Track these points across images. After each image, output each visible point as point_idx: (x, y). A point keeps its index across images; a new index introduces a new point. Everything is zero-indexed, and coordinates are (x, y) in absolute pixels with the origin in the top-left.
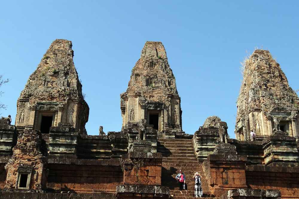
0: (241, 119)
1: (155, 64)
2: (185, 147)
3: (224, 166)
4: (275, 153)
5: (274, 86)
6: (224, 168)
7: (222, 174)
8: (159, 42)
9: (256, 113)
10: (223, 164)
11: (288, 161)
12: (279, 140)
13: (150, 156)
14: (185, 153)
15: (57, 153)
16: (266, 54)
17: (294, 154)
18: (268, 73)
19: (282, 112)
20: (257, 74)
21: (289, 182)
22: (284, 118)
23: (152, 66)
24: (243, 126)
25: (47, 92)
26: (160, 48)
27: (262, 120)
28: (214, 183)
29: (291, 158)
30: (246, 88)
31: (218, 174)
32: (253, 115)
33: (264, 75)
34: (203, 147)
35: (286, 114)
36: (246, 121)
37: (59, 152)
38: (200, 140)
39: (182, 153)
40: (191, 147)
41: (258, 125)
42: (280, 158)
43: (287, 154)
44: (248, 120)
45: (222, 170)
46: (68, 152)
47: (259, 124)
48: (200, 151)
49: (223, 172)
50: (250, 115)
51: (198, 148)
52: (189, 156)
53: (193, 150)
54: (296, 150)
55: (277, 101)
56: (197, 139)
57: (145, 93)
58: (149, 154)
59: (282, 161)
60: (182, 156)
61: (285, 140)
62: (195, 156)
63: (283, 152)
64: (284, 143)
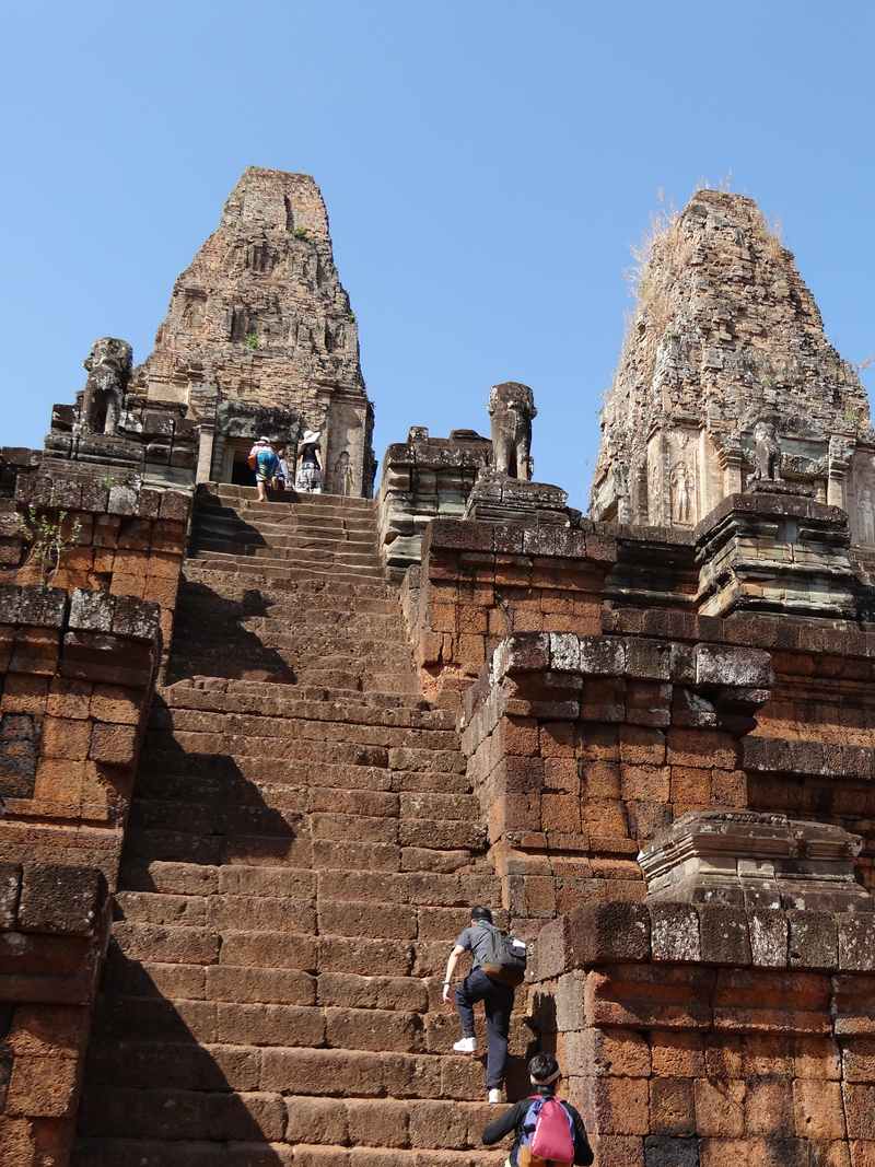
0: (615, 465)
1: (276, 259)
2: (337, 524)
3: (500, 579)
4: (752, 574)
5: (763, 334)
6: (497, 587)
7: (488, 615)
8: (304, 177)
9: (677, 438)
10: (494, 569)
11: (807, 612)
12: (774, 518)
13: (124, 504)
14: (334, 546)
16: (739, 208)
17: (835, 582)
18: (744, 281)
19: (790, 435)
20: (695, 281)
21: (805, 695)
22: (795, 462)
23: (263, 266)
24: (619, 497)
26: (304, 200)
27: (702, 468)
28: (440, 656)
29: (820, 599)
30: (644, 343)
31: (467, 612)
32: (665, 446)
33: (725, 288)
34: (417, 518)
35: (804, 445)
36: (634, 475)
38: (407, 488)
39: (312, 544)
40: (365, 525)
41: (681, 485)
42: (771, 594)
43: (805, 579)
44: (644, 470)
45: (486, 596)
47: (687, 482)
48: (402, 535)
49: (494, 606)
50: (654, 446)
51: (395, 523)
52: (347, 560)
53: (373, 537)
54: (842, 563)
55: (770, 395)
56: (392, 482)
57: (221, 368)
58: (117, 493)
59: (778, 608)
60: (317, 557)
61: (796, 519)
62: (376, 561)
63: (785, 571)
64: (794, 531)
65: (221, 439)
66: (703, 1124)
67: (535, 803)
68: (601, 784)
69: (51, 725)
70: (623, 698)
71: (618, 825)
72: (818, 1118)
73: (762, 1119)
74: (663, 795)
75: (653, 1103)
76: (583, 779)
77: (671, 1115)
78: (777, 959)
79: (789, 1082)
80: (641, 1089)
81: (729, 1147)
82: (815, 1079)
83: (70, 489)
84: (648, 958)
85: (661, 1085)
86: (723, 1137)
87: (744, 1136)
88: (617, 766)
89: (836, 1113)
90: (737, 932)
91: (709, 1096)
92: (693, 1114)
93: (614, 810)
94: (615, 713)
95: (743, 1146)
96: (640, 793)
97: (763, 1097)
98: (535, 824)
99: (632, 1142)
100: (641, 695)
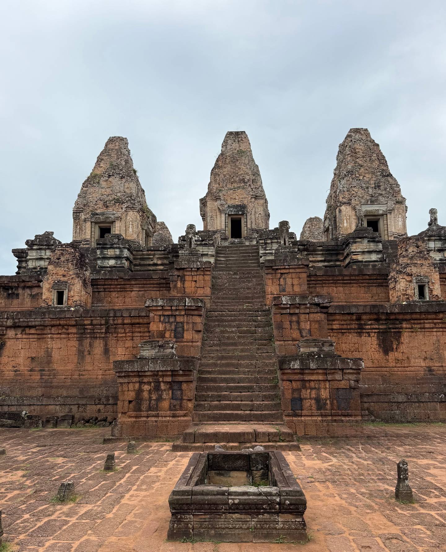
2: (249, 253)
3: (282, 271)
4: (354, 253)
5: (369, 173)
6: (282, 274)
7: (279, 280)
10: (280, 269)
11: (369, 261)
12: (360, 238)
14: (248, 260)
15: (107, 267)
17: (377, 252)
19: (375, 203)
22: (377, 210)
24: (329, 225)
25: (101, 200)
26: (243, 139)
27: (351, 216)
29: (374, 257)
30: (336, 179)
31: (275, 280)
32: (340, 211)
34: (267, 252)
36: (333, 219)
37: (108, 266)
38: (265, 244)
39: (243, 260)
40: (256, 252)
42: (360, 258)
43: (370, 252)
44: (335, 217)
45: (278, 276)
46: (118, 265)
47: (347, 221)
48: (264, 256)
49: (281, 278)
50: (337, 211)
52: (252, 263)
54: (379, 247)
55: (370, 191)
57: (225, 195)
59: (362, 262)
60: (245, 263)
61: (367, 237)
62: (258, 263)
63: (364, 251)
64: (366, 241)
65: (227, 215)
66: (302, 397)
67: (281, 331)
68: (295, 326)
69: (185, 324)
70: (298, 308)
71: (299, 334)
72: (325, 395)
73: (313, 395)
74: (308, 327)
75: (293, 394)
76: (291, 325)
77: (296, 395)
78: (314, 367)
79: (319, 389)
80: (290, 391)
81: (307, 401)
82: (324, 388)
83: (185, 263)
84: (290, 368)
85: (294, 390)
86: (306, 399)
87: (310, 398)
88: (298, 322)
89: (328, 394)
90: (307, 363)
91: (303, 391)
92: (300, 395)
93: (298, 331)
94: (297, 311)
95: (310, 401)
96: (303, 327)
97: (314, 392)
98: (281, 336)
99: (288, 400)
100: (303, 307)
